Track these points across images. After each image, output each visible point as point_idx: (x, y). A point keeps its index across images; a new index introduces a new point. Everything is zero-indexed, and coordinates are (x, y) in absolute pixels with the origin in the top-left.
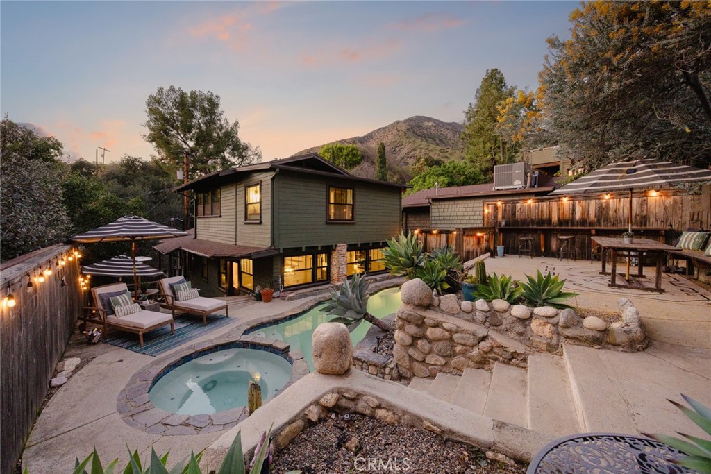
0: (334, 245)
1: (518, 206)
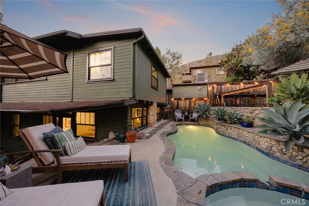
0: (153, 101)
1: (223, 86)
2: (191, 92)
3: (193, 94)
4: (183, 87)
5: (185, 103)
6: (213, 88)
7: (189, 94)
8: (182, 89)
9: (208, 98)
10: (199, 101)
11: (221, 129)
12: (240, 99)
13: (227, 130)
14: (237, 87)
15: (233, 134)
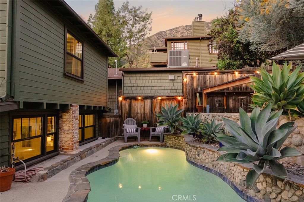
0: (69, 104)
1: (208, 76)
2: (158, 85)
3: (160, 88)
4: (142, 75)
5: (143, 106)
6: (192, 78)
7: (153, 88)
8: (141, 78)
9: (183, 96)
10: (168, 102)
11: (192, 153)
12: (234, 100)
13: (198, 155)
14: (230, 78)
15: (207, 161)
